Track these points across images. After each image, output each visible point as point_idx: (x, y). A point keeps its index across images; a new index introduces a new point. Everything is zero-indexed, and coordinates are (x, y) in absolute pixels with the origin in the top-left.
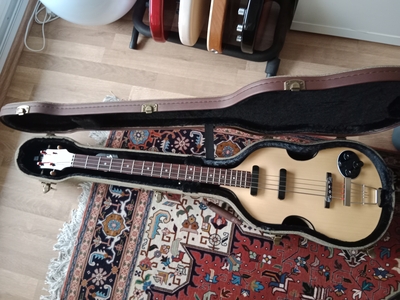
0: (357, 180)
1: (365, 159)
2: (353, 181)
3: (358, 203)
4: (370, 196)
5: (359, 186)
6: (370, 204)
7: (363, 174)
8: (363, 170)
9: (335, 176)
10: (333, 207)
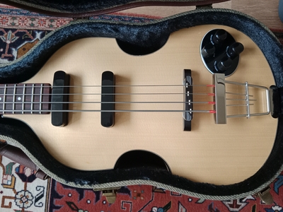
0: (235, 76)
1: (244, 40)
2: (227, 79)
3: (240, 116)
4: (257, 101)
5: (238, 86)
6: (259, 115)
7: (244, 66)
8: (243, 59)
9: (197, 74)
10: (197, 128)
